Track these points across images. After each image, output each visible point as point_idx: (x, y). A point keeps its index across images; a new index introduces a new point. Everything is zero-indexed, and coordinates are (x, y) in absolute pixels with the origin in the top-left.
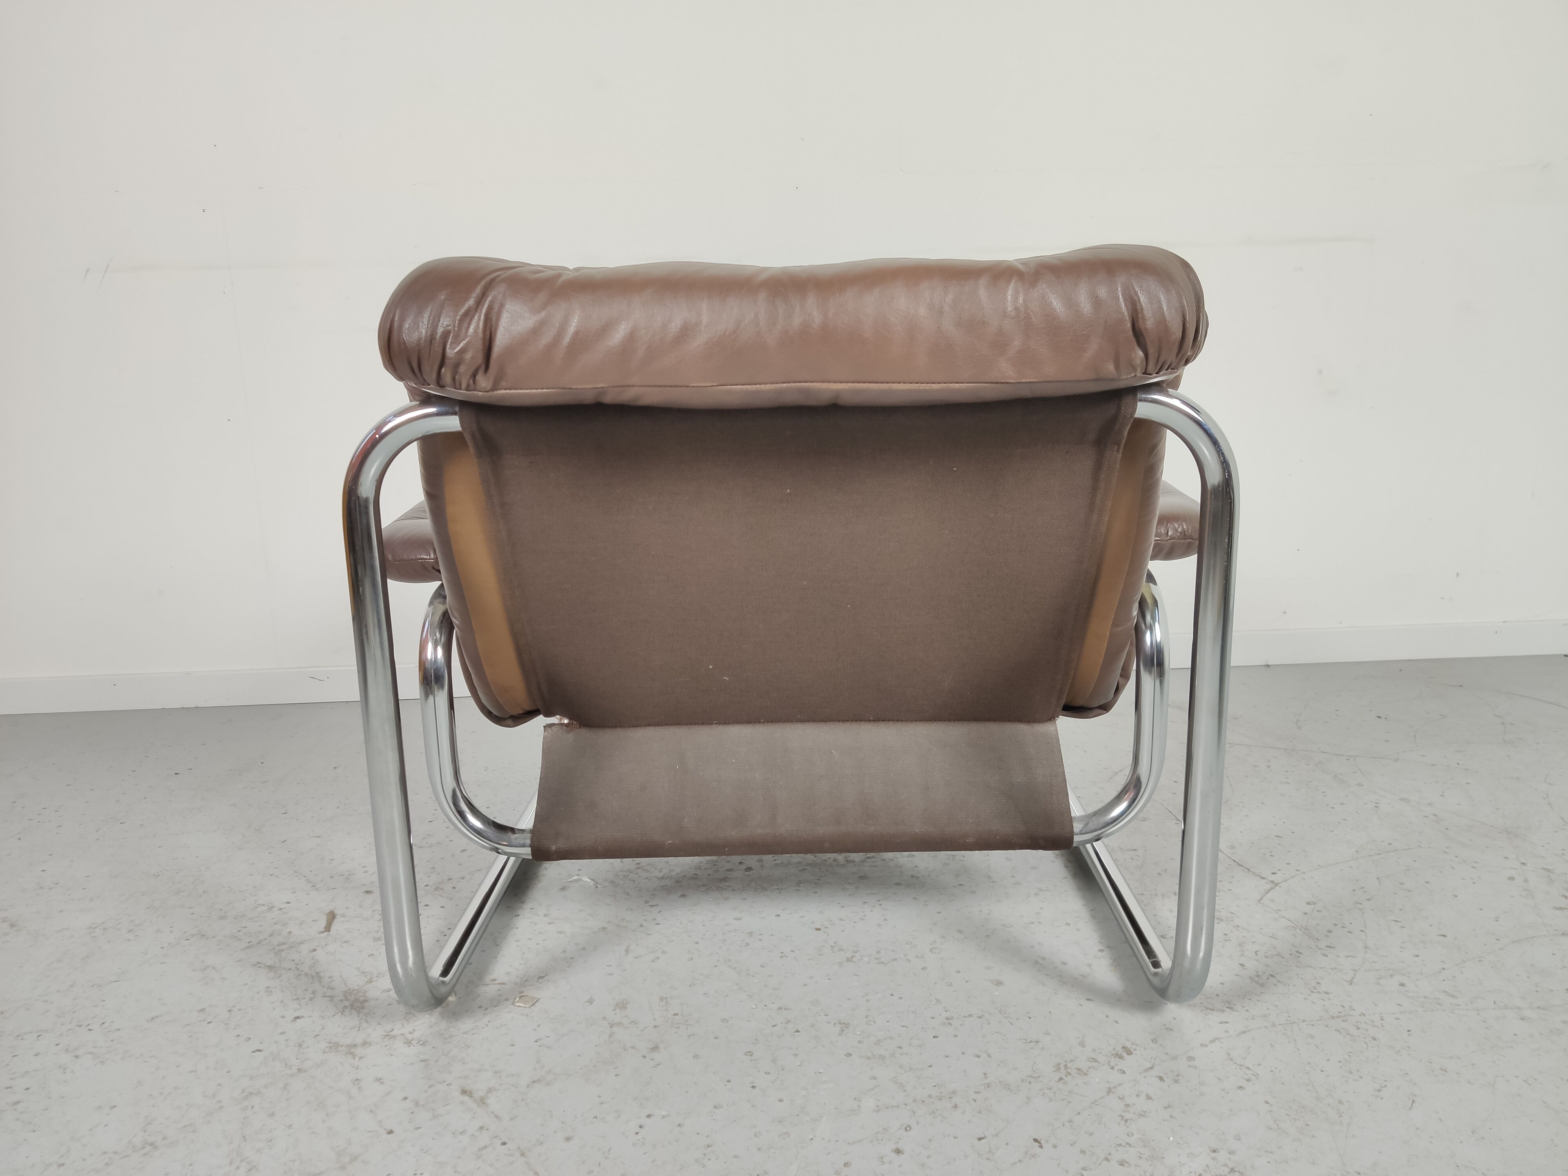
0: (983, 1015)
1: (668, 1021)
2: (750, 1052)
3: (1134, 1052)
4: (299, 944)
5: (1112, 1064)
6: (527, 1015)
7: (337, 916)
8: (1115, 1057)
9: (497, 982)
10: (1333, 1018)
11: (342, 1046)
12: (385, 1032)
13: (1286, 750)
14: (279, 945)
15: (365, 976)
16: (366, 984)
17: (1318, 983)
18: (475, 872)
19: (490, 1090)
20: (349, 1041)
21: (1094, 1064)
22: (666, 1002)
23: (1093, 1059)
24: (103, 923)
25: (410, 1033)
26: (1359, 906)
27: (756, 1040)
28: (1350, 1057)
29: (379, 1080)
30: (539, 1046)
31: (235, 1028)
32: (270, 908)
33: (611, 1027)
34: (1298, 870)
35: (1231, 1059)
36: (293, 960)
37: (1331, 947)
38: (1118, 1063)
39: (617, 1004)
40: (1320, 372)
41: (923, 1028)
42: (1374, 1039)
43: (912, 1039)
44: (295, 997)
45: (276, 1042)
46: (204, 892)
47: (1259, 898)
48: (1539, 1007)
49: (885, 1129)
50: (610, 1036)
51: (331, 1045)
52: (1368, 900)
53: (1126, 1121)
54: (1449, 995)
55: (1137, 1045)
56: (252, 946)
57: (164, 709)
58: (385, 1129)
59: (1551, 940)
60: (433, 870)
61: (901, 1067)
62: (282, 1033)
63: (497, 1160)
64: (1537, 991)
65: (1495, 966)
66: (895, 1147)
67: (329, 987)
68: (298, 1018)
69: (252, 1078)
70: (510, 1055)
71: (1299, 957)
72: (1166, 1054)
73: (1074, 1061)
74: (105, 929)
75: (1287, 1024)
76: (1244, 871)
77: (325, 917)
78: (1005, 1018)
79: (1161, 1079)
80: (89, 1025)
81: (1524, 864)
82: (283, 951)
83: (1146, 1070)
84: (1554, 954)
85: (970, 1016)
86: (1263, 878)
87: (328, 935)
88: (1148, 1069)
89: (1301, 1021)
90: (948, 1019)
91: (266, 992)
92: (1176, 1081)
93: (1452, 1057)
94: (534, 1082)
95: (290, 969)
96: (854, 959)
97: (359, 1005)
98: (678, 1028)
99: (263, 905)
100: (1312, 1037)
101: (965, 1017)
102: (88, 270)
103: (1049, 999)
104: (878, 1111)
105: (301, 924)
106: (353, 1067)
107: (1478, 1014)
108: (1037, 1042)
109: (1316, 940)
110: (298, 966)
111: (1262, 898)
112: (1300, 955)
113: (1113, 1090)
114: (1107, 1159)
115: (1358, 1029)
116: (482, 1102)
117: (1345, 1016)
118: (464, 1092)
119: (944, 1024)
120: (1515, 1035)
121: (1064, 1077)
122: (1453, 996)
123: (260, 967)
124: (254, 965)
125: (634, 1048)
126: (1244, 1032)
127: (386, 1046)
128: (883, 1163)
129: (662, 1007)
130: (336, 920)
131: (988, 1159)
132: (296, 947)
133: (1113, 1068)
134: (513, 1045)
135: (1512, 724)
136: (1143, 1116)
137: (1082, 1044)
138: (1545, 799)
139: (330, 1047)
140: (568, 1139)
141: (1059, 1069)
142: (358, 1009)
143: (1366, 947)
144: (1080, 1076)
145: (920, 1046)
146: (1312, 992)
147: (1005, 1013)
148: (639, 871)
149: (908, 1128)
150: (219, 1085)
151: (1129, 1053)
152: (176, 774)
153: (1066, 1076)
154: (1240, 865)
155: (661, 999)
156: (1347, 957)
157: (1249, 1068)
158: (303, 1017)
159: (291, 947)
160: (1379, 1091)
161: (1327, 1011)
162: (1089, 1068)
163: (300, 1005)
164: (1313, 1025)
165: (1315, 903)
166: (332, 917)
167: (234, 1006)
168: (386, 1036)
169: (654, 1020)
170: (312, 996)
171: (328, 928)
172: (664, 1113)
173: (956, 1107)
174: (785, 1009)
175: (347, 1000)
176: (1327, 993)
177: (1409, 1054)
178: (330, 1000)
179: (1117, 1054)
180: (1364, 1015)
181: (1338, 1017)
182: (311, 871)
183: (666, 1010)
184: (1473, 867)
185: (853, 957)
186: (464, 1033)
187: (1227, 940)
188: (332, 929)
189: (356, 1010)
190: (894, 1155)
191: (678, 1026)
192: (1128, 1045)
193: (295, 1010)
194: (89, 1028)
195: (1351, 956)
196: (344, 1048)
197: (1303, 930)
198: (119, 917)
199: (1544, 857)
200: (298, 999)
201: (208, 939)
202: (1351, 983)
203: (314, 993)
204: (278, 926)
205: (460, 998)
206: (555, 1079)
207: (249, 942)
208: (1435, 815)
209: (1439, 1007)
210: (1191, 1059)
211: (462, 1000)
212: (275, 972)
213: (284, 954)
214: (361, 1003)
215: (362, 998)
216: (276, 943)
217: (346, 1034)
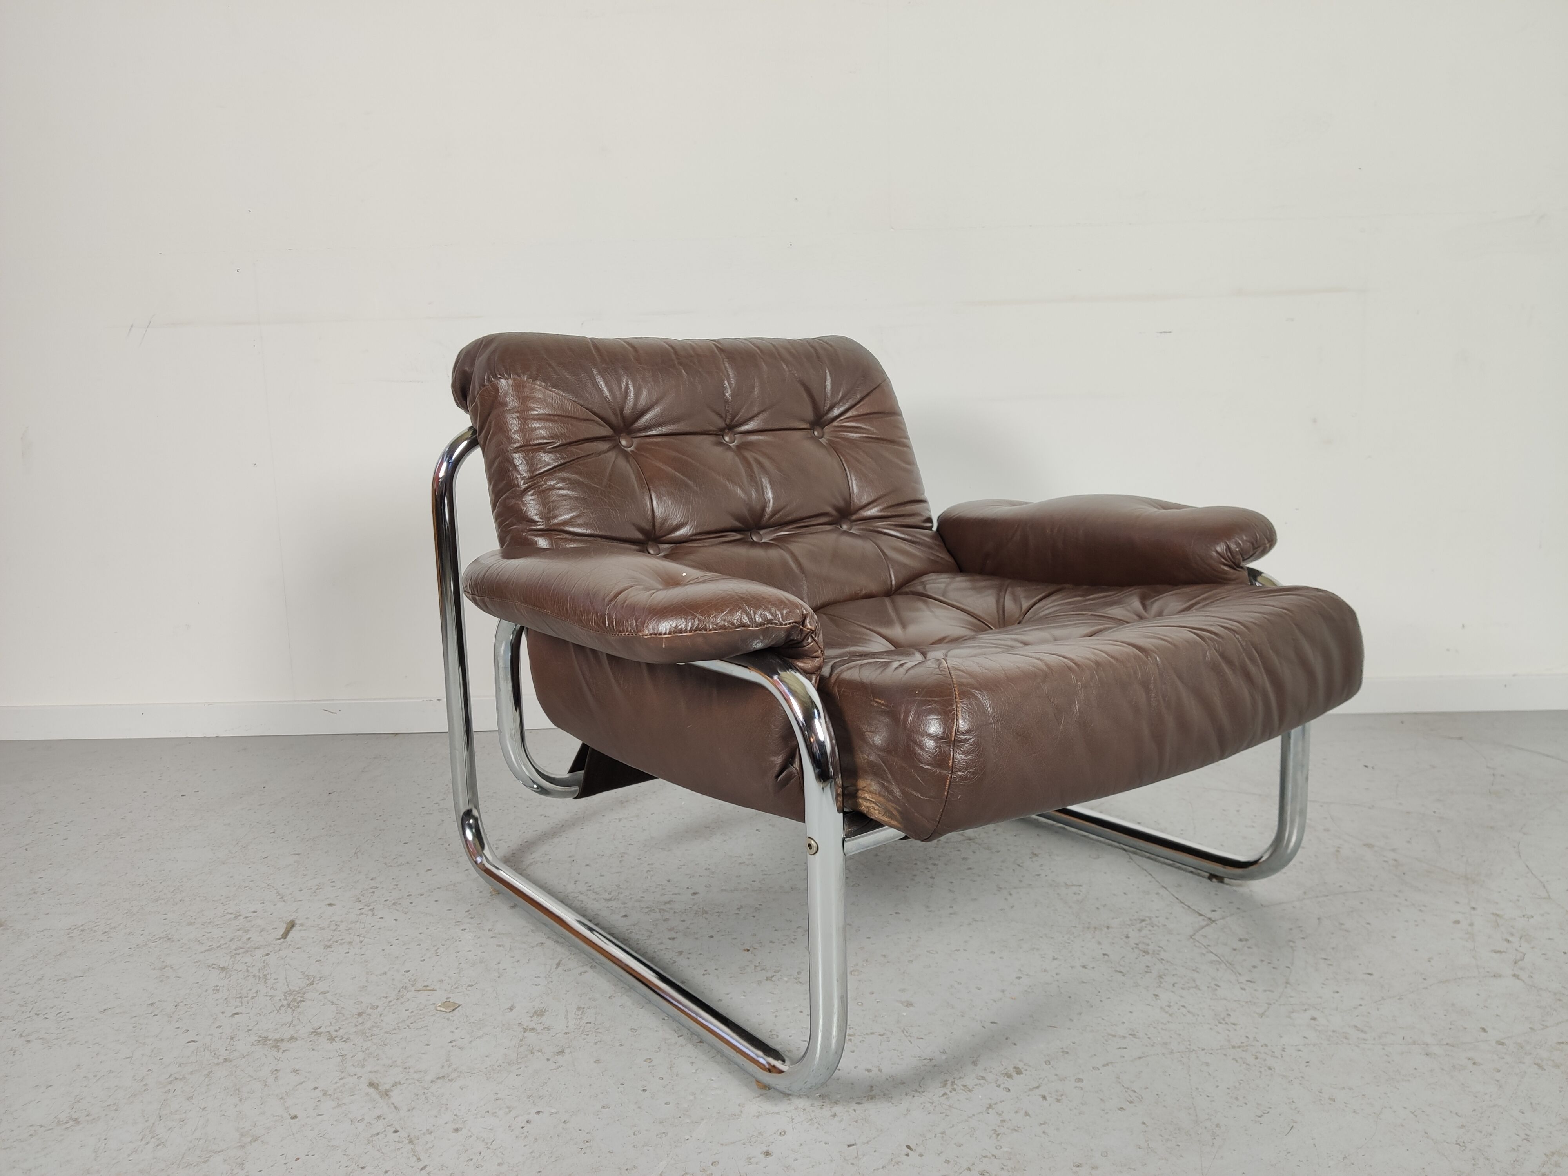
0: (884, 1034)
1: (579, 1029)
2: (650, 1059)
3: (1024, 1072)
4: (255, 949)
5: (999, 1083)
6: (448, 1019)
7: (296, 926)
8: (1004, 1077)
9: (428, 988)
10: (1234, 1047)
11: (270, 1040)
12: (313, 1029)
14: (236, 950)
15: (308, 979)
16: (307, 986)
17: (1228, 1015)
18: (434, 889)
19: (395, 1084)
20: (277, 1036)
21: (982, 1082)
22: (582, 1012)
23: (982, 1077)
24: (83, 925)
25: (336, 1031)
26: (1291, 944)
27: (659, 1048)
28: (1240, 1084)
29: (296, 1071)
30: (452, 1047)
31: (177, 1021)
32: (237, 917)
33: (524, 1032)
34: (1238, 909)
35: (1120, 1083)
36: (246, 963)
37: (1251, 982)
38: (1006, 1082)
39: (535, 1012)
40: (1315, 421)
42: (1270, 1068)
44: (238, 996)
45: (211, 1035)
46: (181, 901)
47: (1192, 934)
48: (1447, 1044)
49: (760, 1133)
50: (521, 1040)
51: (261, 1039)
52: (1303, 938)
53: (998, 1135)
54: (1359, 1030)
55: (1029, 1066)
56: (212, 949)
57: (187, 737)
58: (290, 1115)
59: (1480, 981)
60: (395, 887)
62: (219, 1027)
63: (386, 1146)
64: (1450, 1029)
65: (1415, 1004)
66: (765, 1149)
67: (272, 987)
68: (237, 1014)
69: (180, 1065)
70: (423, 1054)
71: (1216, 989)
72: (1056, 1075)
73: (963, 1078)
74: (82, 930)
75: (1186, 1051)
76: (1183, 908)
77: (285, 926)
78: (906, 1036)
79: (1044, 1098)
80: (46, 1014)
81: (1474, 909)
82: (239, 954)
83: (1031, 1090)
84: (1479, 995)
85: (872, 1033)
86: (1202, 915)
87: (283, 942)
88: (1034, 1088)
89: (1201, 1049)
91: (214, 990)
92: (1058, 1101)
93: (1344, 1088)
94: (438, 1078)
95: (241, 971)
96: (773, 979)
97: (296, 1004)
98: (587, 1035)
99: (232, 913)
100: (1207, 1064)
101: (867, 1034)
102: (132, 326)
103: (954, 1020)
104: (758, 1117)
105: (262, 931)
106: (276, 1059)
107: (1383, 1049)
108: (931, 1060)
109: (1238, 975)
110: (249, 969)
111: (1195, 933)
112: (1217, 988)
113: (993, 1107)
114: (969, 1169)
115: (1257, 1058)
116: (386, 1094)
117: (1247, 1046)
118: (371, 1084)
120: (1415, 1069)
121: (948, 1093)
122: (1362, 1031)
123: (213, 968)
124: (209, 966)
125: (540, 1051)
126: (1140, 1058)
127: (310, 1041)
128: (750, 1163)
129: (578, 1015)
130: (294, 929)
131: (852, 1164)
132: (251, 951)
133: (999, 1086)
134: (428, 1045)
135: (1503, 776)
136: (1016, 1130)
137: (975, 1063)
138: (1514, 847)
139: (259, 1041)
140: (457, 1130)
141: (945, 1085)
142: (294, 1008)
143: (1287, 983)
144: (964, 1092)
146: (1220, 1023)
147: (907, 1032)
148: (589, 893)
149: (783, 1133)
150: (149, 1070)
151: (1019, 1072)
152: (183, 795)
153: (951, 1092)
154: (1182, 903)
155: (579, 1009)
156: (1265, 991)
157: (1135, 1091)
158: (241, 1013)
159: (247, 951)
160: (1260, 1117)
161: (1229, 1041)
162: (976, 1085)
163: (242, 1003)
164: (1212, 1054)
165: (1247, 940)
166: (292, 925)
167: (181, 1002)
168: (313, 1032)
169: (567, 1027)
170: (255, 995)
171: (285, 936)
172: (553, 1110)
173: (834, 1115)
175: (286, 999)
176: (1234, 1024)
177: (1301, 1084)
178: (270, 1000)
179: (1006, 1074)
180: (1266, 1045)
181: (1239, 1047)
182: (283, 885)
183: (581, 1018)
184: (1421, 910)
185: (773, 976)
186: (385, 1033)
187: (1148, 972)
188: (288, 937)
189: (291, 1008)
190: (763, 1156)
191: (588, 1033)
193: (236, 1007)
194: (46, 1016)
195: (1269, 991)
196: (271, 1042)
197: (1228, 965)
198: (98, 920)
199: (1497, 903)
200: (241, 997)
201: (173, 941)
202: (1262, 1015)
203: (257, 992)
204: (240, 933)
205: (390, 1002)
206: (459, 1077)
207: (210, 946)
208: (1395, 860)
209: (1345, 1041)
210: (1080, 1080)
211: (391, 1004)
212: (227, 973)
213: (238, 957)
214: (298, 1003)
215: (299, 999)
216: (234, 947)
217: (277, 1029)
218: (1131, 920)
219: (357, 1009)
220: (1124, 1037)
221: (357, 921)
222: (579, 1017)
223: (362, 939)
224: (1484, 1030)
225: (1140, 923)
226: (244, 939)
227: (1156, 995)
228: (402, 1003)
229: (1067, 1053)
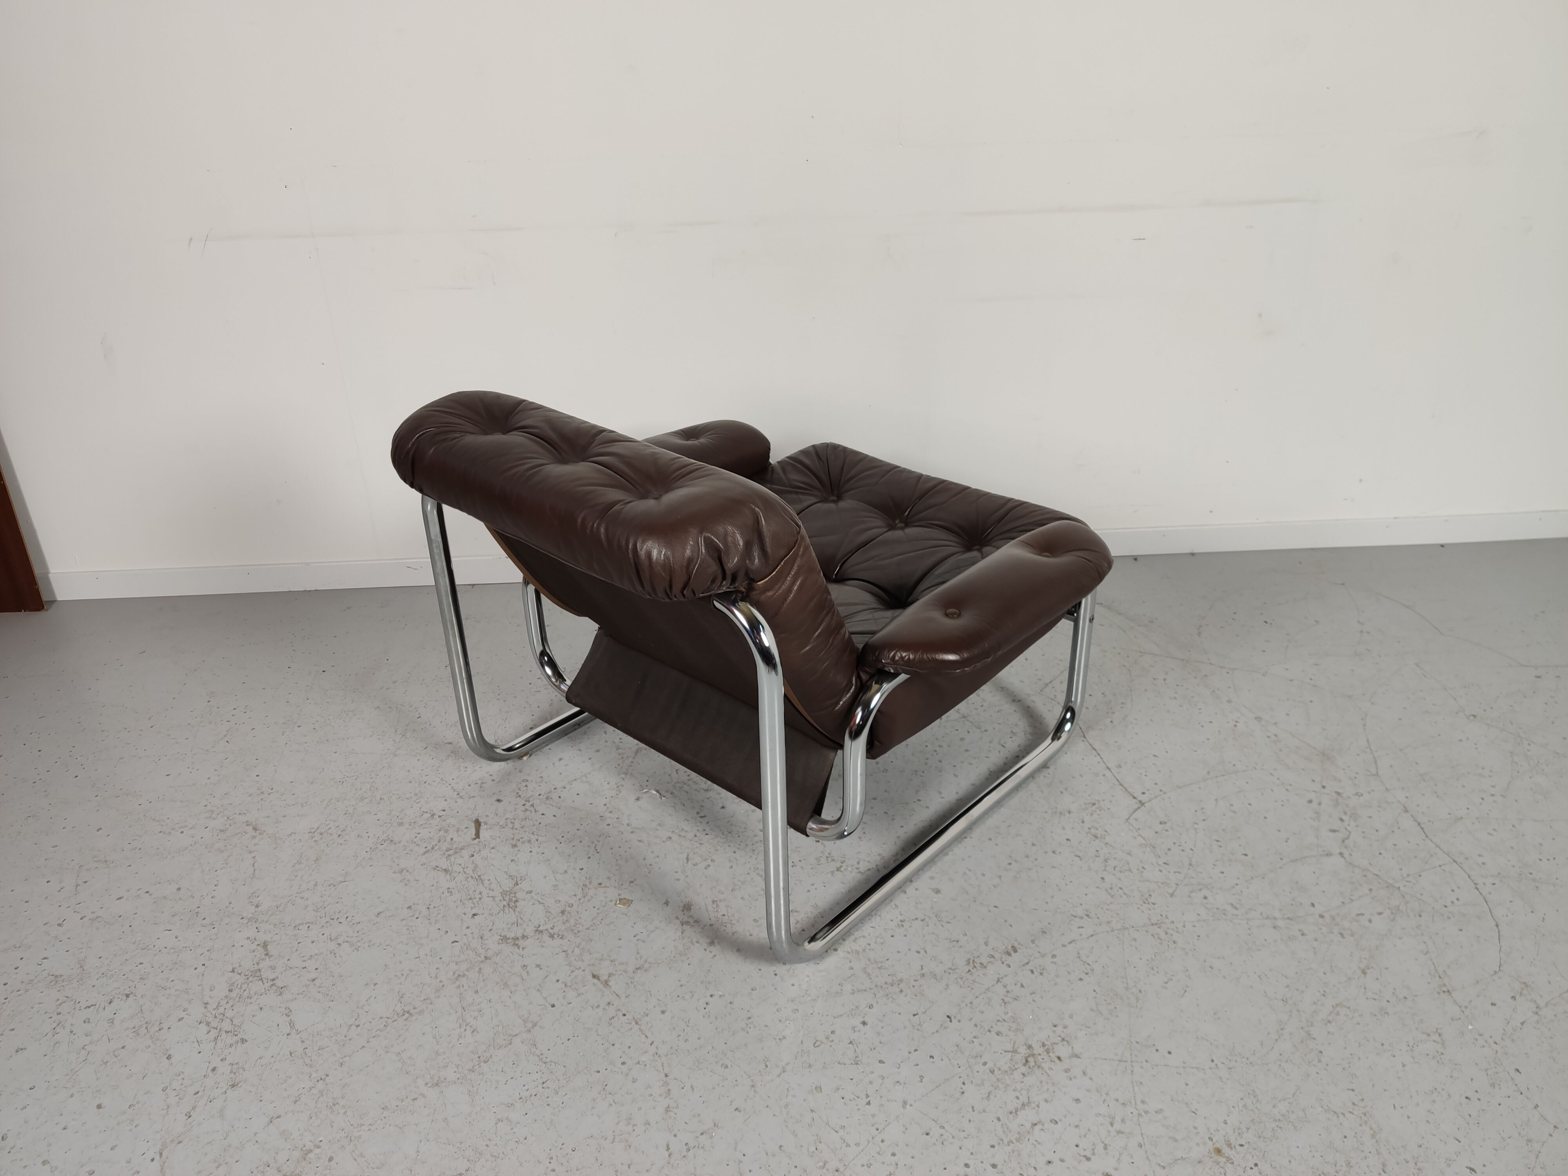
0: (925, 919)
1: (719, 921)
3: (1018, 950)
4: (461, 849)
5: (1003, 960)
6: (626, 915)
7: (482, 824)
8: (1006, 954)
9: (602, 886)
10: (1152, 924)
11: (509, 939)
12: (535, 927)
13: (1183, 660)
14: (447, 851)
15: (512, 879)
16: (514, 886)
17: (1150, 895)
18: (572, 781)
19: (610, 975)
20: (513, 935)
21: (992, 960)
22: (717, 905)
23: (992, 955)
25: (552, 929)
26: (1196, 826)
28: (1155, 956)
29: (538, 966)
30: (637, 940)
31: (436, 923)
32: (432, 816)
33: (682, 925)
34: (1161, 791)
35: (1079, 958)
36: (460, 864)
38: (1007, 959)
39: (684, 907)
41: (885, 929)
42: (1174, 942)
43: (877, 937)
44: (469, 897)
45: (465, 935)
46: (381, 799)
47: (1127, 817)
48: (1288, 918)
49: (857, 1007)
50: (682, 933)
52: (1204, 820)
53: (1005, 1003)
54: (1233, 907)
55: (1021, 945)
56: (428, 851)
58: (549, 1004)
59: (1317, 860)
60: (541, 779)
61: (869, 960)
62: (468, 928)
63: (622, 1027)
64: (1291, 904)
65: (1272, 882)
66: (862, 1020)
67: (490, 888)
68: (475, 915)
69: (456, 963)
70: (619, 947)
72: (1039, 952)
73: (980, 957)
74: (321, 833)
75: (1122, 929)
76: (1122, 790)
77: (473, 825)
78: (939, 921)
79: (1032, 972)
80: (338, 918)
81: (1324, 787)
82: (451, 855)
83: (1024, 965)
84: (1314, 873)
85: (916, 919)
86: (1135, 798)
87: (479, 842)
89: (1131, 927)
90: (901, 921)
91: (448, 892)
92: (1041, 974)
93: (1219, 958)
94: (637, 969)
95: (460, 872)
96: (842, 869)
97: (513, 904)
99: (427, 812)
100: (1135, 940)
101: (913, 920)
102: (191, 239)
103: (970, 906)
104: (853, 994)
105: (458, 831)
106: (520, 956)
107: (1247, 923)
108: (957, 941)
109: (1158, 857)
110: (465, 870)
111: (1130, 817)
112: (1144, 870)
113: (1001, 980)
114: (989, 1031)
115: (1167, 934)
116: (606, 983)
117: (1161, 923)
118: (594, 976)
119: (899, 925)
120: (1265, 940)
121: (971, 970)
122: (1236, 908)
123: (438, 870)
124: (434, 868)
125: (698, 943)
126: (1092, 936)
127: (538, 939)
128: (855, 1032)
130: (481, 827)
131: (918, 1030)
132: (459, 852)
133: (1003, 963)
134: (620, 939)
135: (1368, 633)
136: (1016, 999)
137: (986, 944)
138: (1363, 719)
139: (502, 940)
140: (663, 1012)
141: (969, 963)
142: (513, 908)
143: (1190, 864)
144: (981, 969)
145: (882, 944)
146: (1144, 903)
147: (939, 917)
148: (690, 782)
149: (871, 1007)
150: (437, 968)
151: (1015, 951)
152: (323, 671)
153: (973, 969)
154: (1121, 785)
155: (714, 902)
156: (1175, 872)
157: (1089, 964)
158: (478, 914)
159: (456, 852)
160: (1166, 983)
161: (1150, 919)
162: (988, 962)
163: (474, 904)
164: (1138, 931)
165: (1165, 823)
166: (478, 824)
167: (430, 904)
168: (536, 931)
169: (710, 919)
170: (480, 896)
171: (477, 835)
172: (721, 993)
173: (901, 991)
174: (796, 912)
175: (504, 900)
176: (1153, 904)
177: (1193, 955)
178: (493, 900)
179: (1007, 952)
180: (1173, 922)
181: (1156, 924)
182: (453, 779)
184: (1287, 790)
185: (841, 867)
186: (587, 929)
187: (1097, 856)
188: (480, 836)
190: (862, 1025)
192: (1016, 945)
193: (472, 908)
194: (339, 921)
195: (1178, 872)
196: (510, 940)
197: (1151, 847)
198: (328, 822)
199: (1340, 781)
200: (471, 899)
201: (395, 844)
202: (1172, 895)
203: (480, 893)
204: (442, 833)
205: (580, 899)
206: (650, 967)
207: (426, 848)
208: (1276, 736)
209: (1224, 917)
210: (1054, 956)
211: (581, 901)
212: (450, 875)
213: (452, 858)
214: (514, 903)
215: (514, 899)
216: (444, 849)
217: (509, 929)
218: (1085, 804)
219: (559, 907)
220: (1082, 918)
221: (526, 818)
222: (716, 910)
223: (536, 837)
224: (1313, 905)
225: (1092, 806)
226: (448, 839)
227: (1103, 878)
228: (589, 901)
229: (1045, 933)
